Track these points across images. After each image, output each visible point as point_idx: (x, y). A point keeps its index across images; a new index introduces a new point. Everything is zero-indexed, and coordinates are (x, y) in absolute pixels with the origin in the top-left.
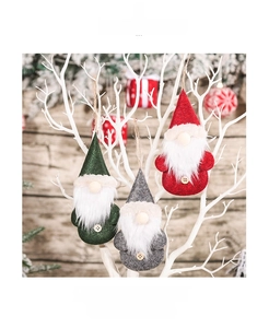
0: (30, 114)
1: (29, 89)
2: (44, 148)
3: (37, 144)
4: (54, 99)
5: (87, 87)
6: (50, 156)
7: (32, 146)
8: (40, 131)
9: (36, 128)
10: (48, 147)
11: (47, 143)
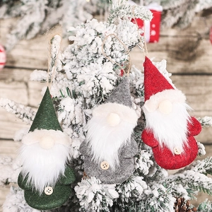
0: (7, 46)
1: (7, 17)
2: (22, 85)
3: (13, 80)
4: (36, 29)
5: (77, 17)
6: (28, 94)
7: (9, 83)
8: (17, 65)
9: (13, 62)
10: (26, 84)
11: (26, 79)
